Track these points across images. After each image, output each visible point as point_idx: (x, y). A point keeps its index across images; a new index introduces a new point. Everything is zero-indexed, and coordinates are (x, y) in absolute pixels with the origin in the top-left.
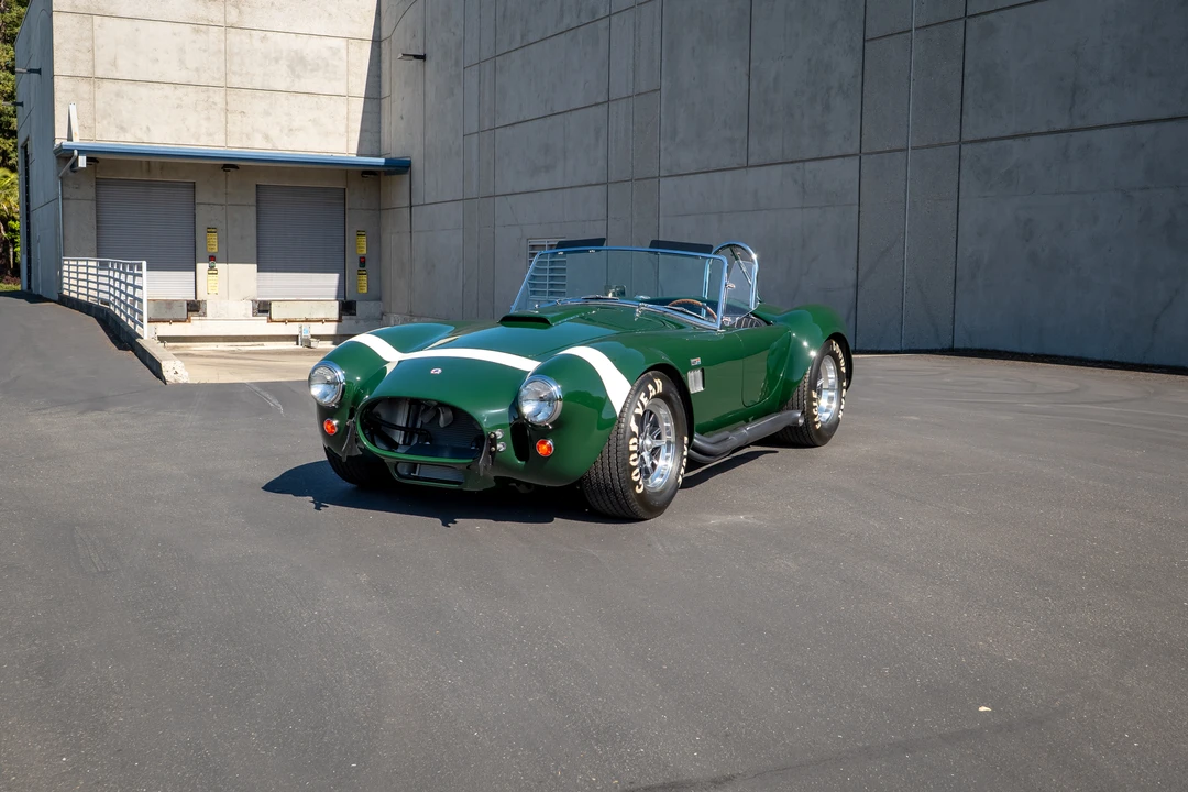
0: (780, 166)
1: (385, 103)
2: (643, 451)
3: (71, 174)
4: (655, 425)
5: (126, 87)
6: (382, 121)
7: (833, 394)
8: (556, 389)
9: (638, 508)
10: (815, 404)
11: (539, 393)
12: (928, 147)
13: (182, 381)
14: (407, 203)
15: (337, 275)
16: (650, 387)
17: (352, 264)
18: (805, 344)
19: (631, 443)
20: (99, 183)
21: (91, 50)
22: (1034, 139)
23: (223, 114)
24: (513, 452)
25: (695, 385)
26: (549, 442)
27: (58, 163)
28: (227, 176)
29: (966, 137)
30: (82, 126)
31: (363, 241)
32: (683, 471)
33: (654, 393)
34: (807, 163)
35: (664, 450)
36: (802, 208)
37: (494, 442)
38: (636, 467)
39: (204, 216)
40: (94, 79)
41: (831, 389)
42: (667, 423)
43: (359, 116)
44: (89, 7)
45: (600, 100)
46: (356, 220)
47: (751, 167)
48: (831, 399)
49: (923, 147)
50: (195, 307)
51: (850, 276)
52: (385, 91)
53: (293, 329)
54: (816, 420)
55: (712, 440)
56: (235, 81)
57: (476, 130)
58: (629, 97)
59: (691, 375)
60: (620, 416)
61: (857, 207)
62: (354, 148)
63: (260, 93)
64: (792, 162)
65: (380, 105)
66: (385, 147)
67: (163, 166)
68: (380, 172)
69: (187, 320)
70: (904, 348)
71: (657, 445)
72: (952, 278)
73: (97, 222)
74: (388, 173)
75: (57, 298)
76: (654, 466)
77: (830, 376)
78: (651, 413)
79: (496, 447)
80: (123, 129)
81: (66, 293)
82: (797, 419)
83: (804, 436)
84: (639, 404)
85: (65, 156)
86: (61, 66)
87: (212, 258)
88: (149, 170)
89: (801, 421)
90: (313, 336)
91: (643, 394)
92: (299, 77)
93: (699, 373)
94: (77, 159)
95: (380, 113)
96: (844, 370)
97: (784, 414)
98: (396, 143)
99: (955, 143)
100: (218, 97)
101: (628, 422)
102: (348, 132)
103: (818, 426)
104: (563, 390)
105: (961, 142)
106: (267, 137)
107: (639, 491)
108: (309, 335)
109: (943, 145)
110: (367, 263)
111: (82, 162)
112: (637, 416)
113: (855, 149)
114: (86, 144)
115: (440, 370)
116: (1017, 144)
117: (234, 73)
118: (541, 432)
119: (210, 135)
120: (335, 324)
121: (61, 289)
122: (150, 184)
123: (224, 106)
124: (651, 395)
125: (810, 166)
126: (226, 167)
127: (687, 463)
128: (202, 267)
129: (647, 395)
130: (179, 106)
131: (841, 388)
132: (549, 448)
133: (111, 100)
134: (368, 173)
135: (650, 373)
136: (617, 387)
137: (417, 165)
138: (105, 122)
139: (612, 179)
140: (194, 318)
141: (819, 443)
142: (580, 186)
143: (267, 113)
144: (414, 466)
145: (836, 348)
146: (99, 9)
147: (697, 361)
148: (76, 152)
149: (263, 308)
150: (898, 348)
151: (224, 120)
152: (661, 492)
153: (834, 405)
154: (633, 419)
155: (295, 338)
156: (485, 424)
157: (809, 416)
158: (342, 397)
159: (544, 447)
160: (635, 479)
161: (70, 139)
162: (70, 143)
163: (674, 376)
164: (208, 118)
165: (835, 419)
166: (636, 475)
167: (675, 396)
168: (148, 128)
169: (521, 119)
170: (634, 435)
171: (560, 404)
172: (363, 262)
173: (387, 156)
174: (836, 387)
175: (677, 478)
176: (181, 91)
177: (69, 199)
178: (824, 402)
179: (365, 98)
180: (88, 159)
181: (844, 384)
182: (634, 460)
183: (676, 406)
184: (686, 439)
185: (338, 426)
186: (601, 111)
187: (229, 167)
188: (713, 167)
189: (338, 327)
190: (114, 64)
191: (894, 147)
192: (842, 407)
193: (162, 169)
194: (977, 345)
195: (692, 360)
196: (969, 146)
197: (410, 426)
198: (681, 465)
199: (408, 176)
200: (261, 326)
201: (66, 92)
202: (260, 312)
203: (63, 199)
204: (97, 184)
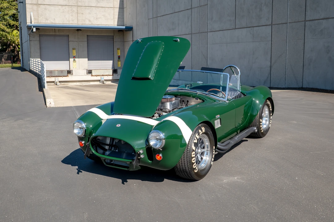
0: (246, 29)
1: (125, 9)
2: (198, 154)
3: (32, 33)
4: (203, 143)
5: (48, 7)
6: (124, 15)
7: (266, 119)
8: (162, 135)
9: (195, 177)
10: (261, 124)
11: (156, 137)
12: (294, 22)
13: (52, 106)
14: (132, 40)
15: (111, 62)
16: (200, 131)
17: (116, 58)
18: (257, 102)
19: (192, 154)
20: (40, 36)
22: (330, 20)
23: (76, 14)
24: (147, 158)
25: (217, 125)
26: (161, 155)
27: (28, 30)
28: (78, 33)
29: (307, 19)
30: (35, 19)
31: (119, 51)
32: (213, 159)
33: (201, 133)
34: (254, 28)
35: (205, 153)
36: (253, 42)
37: (139, 155)
38: (194, 163)
39: (71, 45)
40: (38, 5)
41: (267, 117)
42: (207, 143)
43: (117, 14)
45: (189, 8)
46: (117, 45)
47: (237, 29)
48: (266, 121)
49: (292, 23)
50: (69, 72)
51: (269, 64)
52: (125, 6)
53: (99, 78)
54: (261, 129)
55: (224, 144)
56: (80, 4)
57: (152, 18)
58: (198, 7)
59: (216, 122)
60: (188, 144)
61: (271, 42)
62: (116, 23)
63: (88, 8)
64: (250, 27)
65: (123, 10)
66: (125, 23)
67: (59, 30)
68: (124, 30)
69: (67, 76)
70: (286, 87)
71: (203, 151)
72: (302, 65)
73: (40, 47)
74: (126, 31)
75: (29, 70)
76: (202, 158)
77: (266, 112)
78: (201, 139)
79: (140, 157)
80: (47, 19)
81: (31, 69)
82: (255, 130)
83: (257, 135)
84: (195, 138)
85: (29, 28)
86: (28, 1)
87: (74, 57)
88: (55, 32)
89: (256, 131)
90: (105, 80)
91: (197, 134)
92: (99, 2)
93: (219, 120)
94: (33, 29)
95: (123, 13)
96: (271, 110)
97: (250, 129)
98: (128, 22)
99: (304, 21)
100: (75, 9)
101: (191, 146)
102: (114, 19)
103: (262, 131)
104: (165, 136)
105: (305, 21)
106: (90, 21)
107: (196, 171)
108: (103, 80)
109: (299, 22)
110: (120, 57)
111: (34, 30)
112: (195, 143)
113: (270, 23)
114: (36, 24)
115: (120, 125)
116: (324, 21)
117: (79, 2)
118: (158, 152)
119: (73, 20)
120: (112, 76)
121: (30, 67)
122: (55, 36)
123: (77, 12)
124: (200, 134)
125: (255, 28)
126: (78, 30)
127: (215, 156)
128: (72, 60)
129: (199, 135)
130: (63, 12)
131: (270, 116)
132: (161, 157)
133: (43, 11)
134: (120, 31)
135: (200, 125)
136: (187, 132)
137: (134, 28)
138: (41, 18)
139: (193, 32)
140: (69, 75)
141: (262, 137)
142: (183, 35)
143: (90, 13)
144: (112, 161)
145: (269, 102)
147: (218, 116)
148: (32, 27)
149: (90, 72)
150: (284, 87)
151: (77, 16)
152: (205, 169)
153: (268, 122)
154: (193, 144)
155: (99, 81)
156: (136, 148)
157: (259, 128)
158: (85, 133)
159: (159, 157)
160: (194, 167)
161: (31, 23)
162: (31, 24)
163: (209, 125)
164: (72, 15)
165: (268, 127)
166: (195, 166)
167: (210, 132)
168: (54, 19)
169: (165, 14)
170: (194, 151)
171: (164, 141)
172: (119, 57)
173: (126, 26)
174: (268, 116)
175: (211, 163)
176: (64, 7)
177: (31, 41)
178: (264, 122)
179: (119, 8)
180: (36, 29)
181: (271, 114)
182: (194, 160)
183: (210, 136)
184: (214, 147)
185: (84, 144)
186: (189, 11)
187: (79, 30)
188: (224, 29)
189: (113, 77)
191: (283, 22)
192: (271, 123)
193: (59, 31)
194: (311, 87)
195: (216, 116)
196: (308, 22)
197: (111, 144)
198: (212, 157)
199: (132, 32)
200: (89, 77)
201: (30, 9)
202: (89, 73)
203: (30, 41)
204: (39, 36)
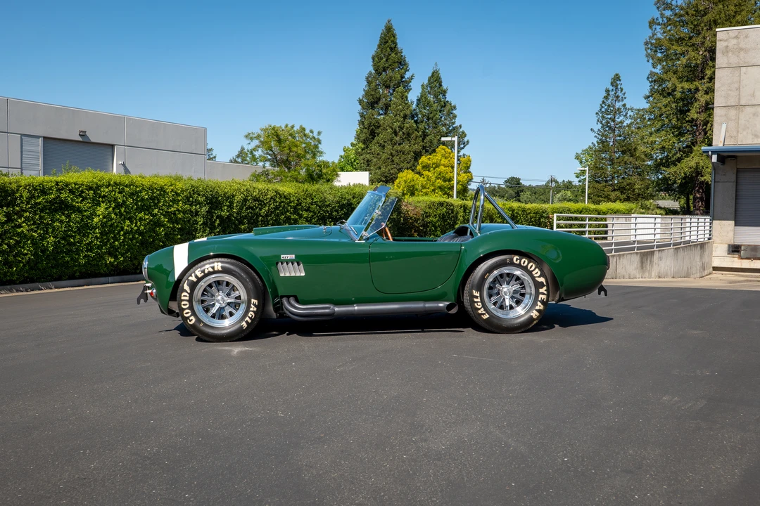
3: (721, 167)
10: (475, 300)
16: (207, 266)
19: (183, 295)
21: (738, 89)
25: (289, 271)
26: (154, 291)
32: (247, 319)
33: (211, 270)
38: (185, 309)
40: (739, 107)
44: (738, 62)
54: (480, 312)
59: (283, 265)
73: (736, 196)
80: (757, 136)
84: (193, 275)
86: (719, 101)
91: (199, 270)
93: (294, 264)
96: (538, 279)
101: (183, 283)
103: (485, 317)
107: (189, 323)
111: (714, 158)
112: (190, 281)
124: (207, 270)
129: (202, 270)
131: (538, 293)
133: (750, 118)
138: (745, 133)
145: (523, 262)
146: (745, 62)
148: (710, 153)
154: (187, 282)
160: (186, 315)
165: (527, 316)
166: (186, 313)
177: (718, 182)
180: (728, 157)
181: (542, 290)
184: (253, 300)
190: (753, 95)
201: (721, 116)
203: (715, 182)
204: (737, 172)
